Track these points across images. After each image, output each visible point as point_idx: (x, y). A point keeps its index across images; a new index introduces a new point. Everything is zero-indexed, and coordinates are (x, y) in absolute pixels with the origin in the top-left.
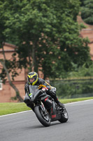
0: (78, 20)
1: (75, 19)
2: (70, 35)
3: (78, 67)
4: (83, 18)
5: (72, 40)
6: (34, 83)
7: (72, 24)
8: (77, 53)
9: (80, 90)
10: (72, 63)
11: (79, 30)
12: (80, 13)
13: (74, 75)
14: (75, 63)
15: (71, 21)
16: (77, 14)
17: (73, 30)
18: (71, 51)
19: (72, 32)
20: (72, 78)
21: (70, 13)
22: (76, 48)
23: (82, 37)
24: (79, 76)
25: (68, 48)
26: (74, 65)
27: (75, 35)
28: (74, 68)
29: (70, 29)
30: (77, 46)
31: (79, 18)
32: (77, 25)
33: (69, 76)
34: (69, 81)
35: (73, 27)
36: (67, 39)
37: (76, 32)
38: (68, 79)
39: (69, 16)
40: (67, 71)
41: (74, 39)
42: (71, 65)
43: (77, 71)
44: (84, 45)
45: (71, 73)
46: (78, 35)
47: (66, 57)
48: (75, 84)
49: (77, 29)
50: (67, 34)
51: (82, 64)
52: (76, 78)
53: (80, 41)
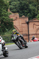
0: (8, 11)
1: (7, 10)
2: (5, 17)
3: (8, 31)
4: (10, 10)
5: (6, 19)
6: (15, 33)
7: (6, 13)
8: (8, 25)
9: (10, 40)
10: (6, 29)
11: (9, 15)
12: (9, 8)
13: (7, 34)
14: (7, 29)
15: (5, 11)
16: (8, 8)
17: (6, 15)
18: (5, 24)
19: (6, 16)
20: (6, 35)
21: (5, 8)
22: (8, 23)
23: (10, 18)
24: (9, 34)
25: (4, 22)
26: (7, 30)
27: (7, 17)
28: (7, 31)
29: (5, 15)
30: (8, 22)
31: (9, 10)
32: (8, 13)
33: (5, 34)
34: (5, 36)
35: (6, 14)
36: (4, 19)
37: (7, 16)
38: (4, 35)
39: (4, 9)
40: (4, 32)
41: (7, 19)
42: (5, 30)
43: (8, 32)
44: (11, 21)
45: (6, 33)
46: (9, 17)
47: (4, 27)
48: (7, 37)
49: (8, 14)
50: (4, 17)
51: (10, 29)
52: (7, 35)
53: (9, 19)
